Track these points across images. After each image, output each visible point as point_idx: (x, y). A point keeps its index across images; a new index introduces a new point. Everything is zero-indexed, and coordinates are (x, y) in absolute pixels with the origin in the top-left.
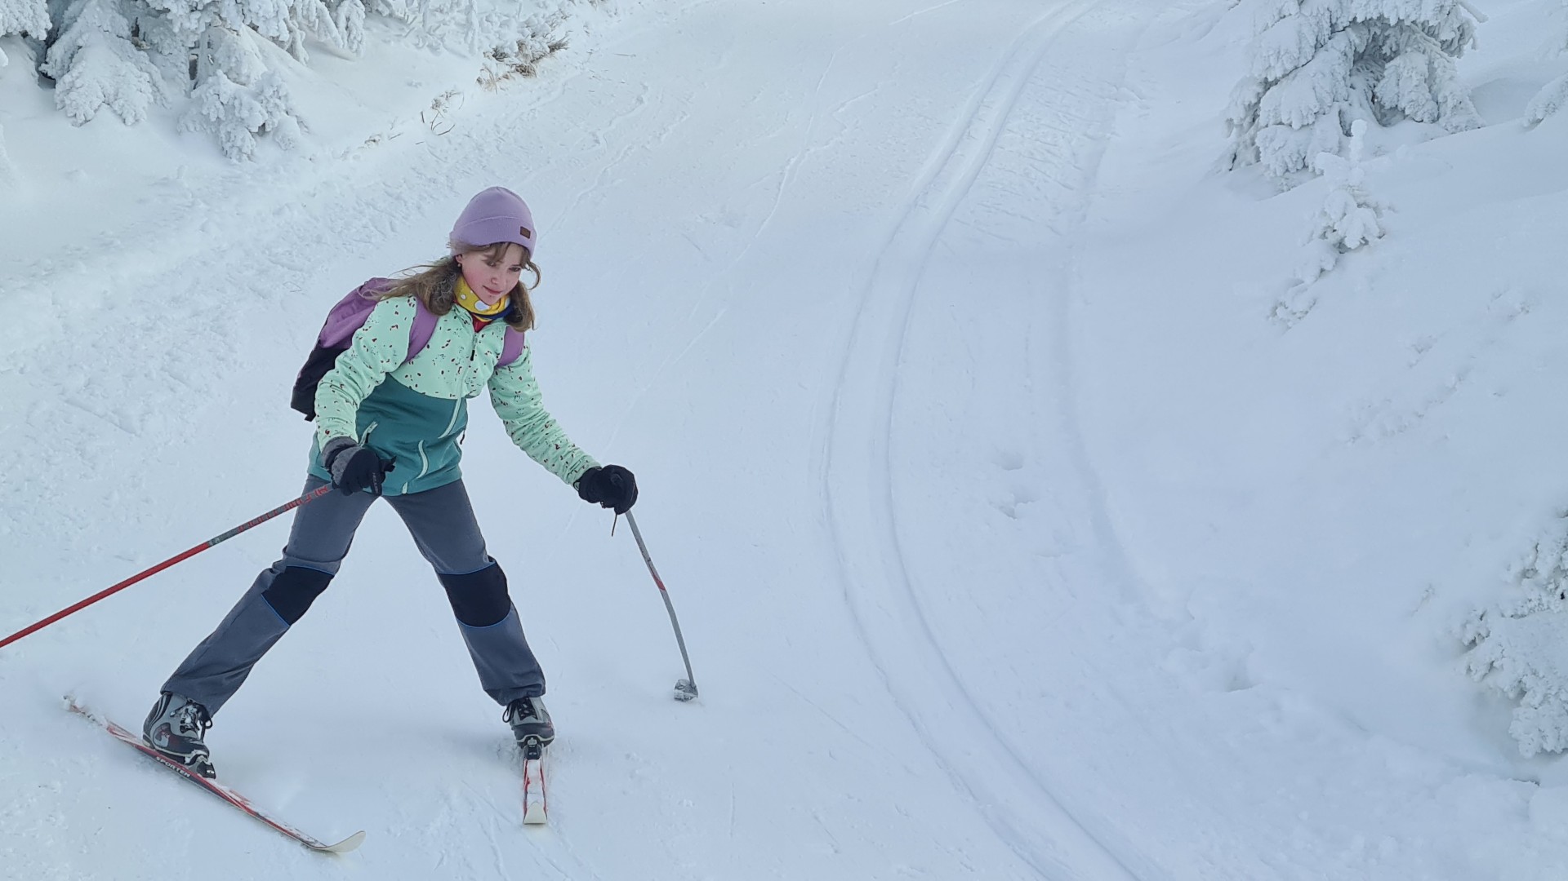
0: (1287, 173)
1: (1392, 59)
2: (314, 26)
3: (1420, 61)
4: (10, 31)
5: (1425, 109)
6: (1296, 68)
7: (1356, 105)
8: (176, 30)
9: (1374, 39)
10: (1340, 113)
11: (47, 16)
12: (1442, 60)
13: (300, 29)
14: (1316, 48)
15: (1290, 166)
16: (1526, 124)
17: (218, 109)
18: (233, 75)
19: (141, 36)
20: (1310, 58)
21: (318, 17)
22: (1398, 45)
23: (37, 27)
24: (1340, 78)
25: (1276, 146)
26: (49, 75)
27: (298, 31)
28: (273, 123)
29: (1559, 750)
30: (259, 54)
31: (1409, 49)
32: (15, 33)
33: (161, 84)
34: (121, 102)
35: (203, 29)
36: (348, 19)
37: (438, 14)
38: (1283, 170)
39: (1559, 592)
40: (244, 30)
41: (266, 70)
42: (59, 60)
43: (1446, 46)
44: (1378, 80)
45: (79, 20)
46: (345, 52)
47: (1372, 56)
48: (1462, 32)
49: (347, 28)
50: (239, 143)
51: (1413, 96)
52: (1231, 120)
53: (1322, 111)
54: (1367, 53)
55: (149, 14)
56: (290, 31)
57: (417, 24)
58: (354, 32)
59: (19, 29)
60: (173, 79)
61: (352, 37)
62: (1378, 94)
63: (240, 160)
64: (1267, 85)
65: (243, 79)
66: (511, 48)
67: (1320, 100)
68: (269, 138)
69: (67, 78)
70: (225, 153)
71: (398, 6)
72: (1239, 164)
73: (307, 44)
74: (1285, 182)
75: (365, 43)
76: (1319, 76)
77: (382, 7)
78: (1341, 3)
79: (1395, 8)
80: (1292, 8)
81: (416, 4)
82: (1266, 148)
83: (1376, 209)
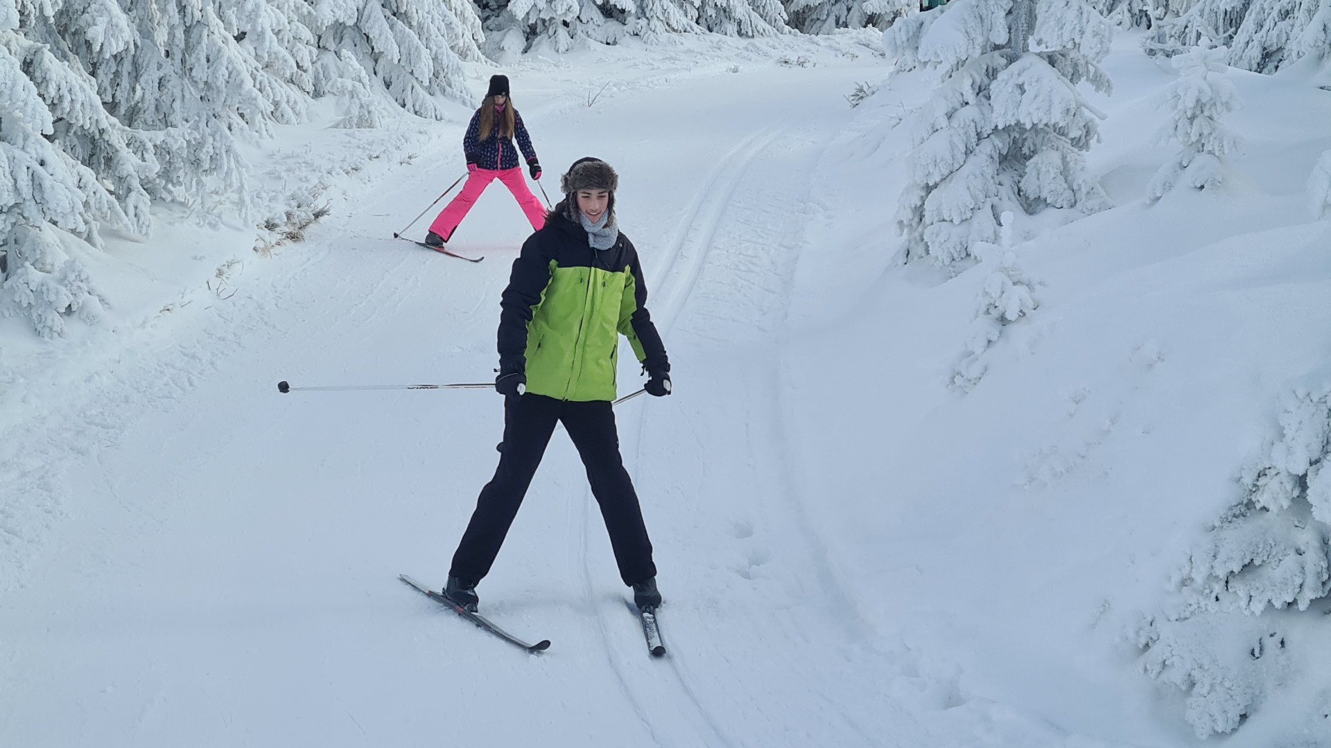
0: (953, 262)
1: (1031, 157)
2: (106, 216)
3: (1055, 157)
5: (1063, 197)
6: (951, 172)
7: (1005, 199)
9: (1015, 141)
10: (992, 206)
12: (1073, 154)
13: (95, 220)
14: (966, 154)
15: (955, 255)
16: (1148, 202)
17: (28, 296)
18: (39, 264)
20: (962, 163)
21: (110, 208)
22: (1035, 145)
24: (989, 177)
25: (942, 240)
27: (93, 222)
28: (78, 303)
29: (1228, 731)
30: (60, 245)
35: (10, 228)
36: (136, 208)
37: (214, 195)
38: (950, 260)
39: (1214, 595)
40: (46, 225)
41: (68, 258)
43: (1076, 142)
44: (1021, 176)
46: (136, 235)
47: (1014, 156)
48: (1088, 130)
49: (136, 215)
50: (49, 323)
51: (1052, 187)
52: (902, 221)
53: (977, 207)
54: (1010, 153)
56: (86, 222)
57: (197, 206)
58: (142, 218)
61: (141, 222)
62: (1023, 188)
63: (51, 338)
64: (929, 189)
65: (48, 268)
66: (280, 218)
67: (974, 197)
68: (75, 316)
70: (38, 333)
71: (179, 192)
72: (913, 258)
73: (102, 232)
74: (952, 270)
75: (152, 227)
76: (972, 177)
77: (165, 195)
78: (983, 114)
79: (1029, 114)
80: (943, 122)
81: (194, 189)
82: (933, 242)
83: (1029, 286)
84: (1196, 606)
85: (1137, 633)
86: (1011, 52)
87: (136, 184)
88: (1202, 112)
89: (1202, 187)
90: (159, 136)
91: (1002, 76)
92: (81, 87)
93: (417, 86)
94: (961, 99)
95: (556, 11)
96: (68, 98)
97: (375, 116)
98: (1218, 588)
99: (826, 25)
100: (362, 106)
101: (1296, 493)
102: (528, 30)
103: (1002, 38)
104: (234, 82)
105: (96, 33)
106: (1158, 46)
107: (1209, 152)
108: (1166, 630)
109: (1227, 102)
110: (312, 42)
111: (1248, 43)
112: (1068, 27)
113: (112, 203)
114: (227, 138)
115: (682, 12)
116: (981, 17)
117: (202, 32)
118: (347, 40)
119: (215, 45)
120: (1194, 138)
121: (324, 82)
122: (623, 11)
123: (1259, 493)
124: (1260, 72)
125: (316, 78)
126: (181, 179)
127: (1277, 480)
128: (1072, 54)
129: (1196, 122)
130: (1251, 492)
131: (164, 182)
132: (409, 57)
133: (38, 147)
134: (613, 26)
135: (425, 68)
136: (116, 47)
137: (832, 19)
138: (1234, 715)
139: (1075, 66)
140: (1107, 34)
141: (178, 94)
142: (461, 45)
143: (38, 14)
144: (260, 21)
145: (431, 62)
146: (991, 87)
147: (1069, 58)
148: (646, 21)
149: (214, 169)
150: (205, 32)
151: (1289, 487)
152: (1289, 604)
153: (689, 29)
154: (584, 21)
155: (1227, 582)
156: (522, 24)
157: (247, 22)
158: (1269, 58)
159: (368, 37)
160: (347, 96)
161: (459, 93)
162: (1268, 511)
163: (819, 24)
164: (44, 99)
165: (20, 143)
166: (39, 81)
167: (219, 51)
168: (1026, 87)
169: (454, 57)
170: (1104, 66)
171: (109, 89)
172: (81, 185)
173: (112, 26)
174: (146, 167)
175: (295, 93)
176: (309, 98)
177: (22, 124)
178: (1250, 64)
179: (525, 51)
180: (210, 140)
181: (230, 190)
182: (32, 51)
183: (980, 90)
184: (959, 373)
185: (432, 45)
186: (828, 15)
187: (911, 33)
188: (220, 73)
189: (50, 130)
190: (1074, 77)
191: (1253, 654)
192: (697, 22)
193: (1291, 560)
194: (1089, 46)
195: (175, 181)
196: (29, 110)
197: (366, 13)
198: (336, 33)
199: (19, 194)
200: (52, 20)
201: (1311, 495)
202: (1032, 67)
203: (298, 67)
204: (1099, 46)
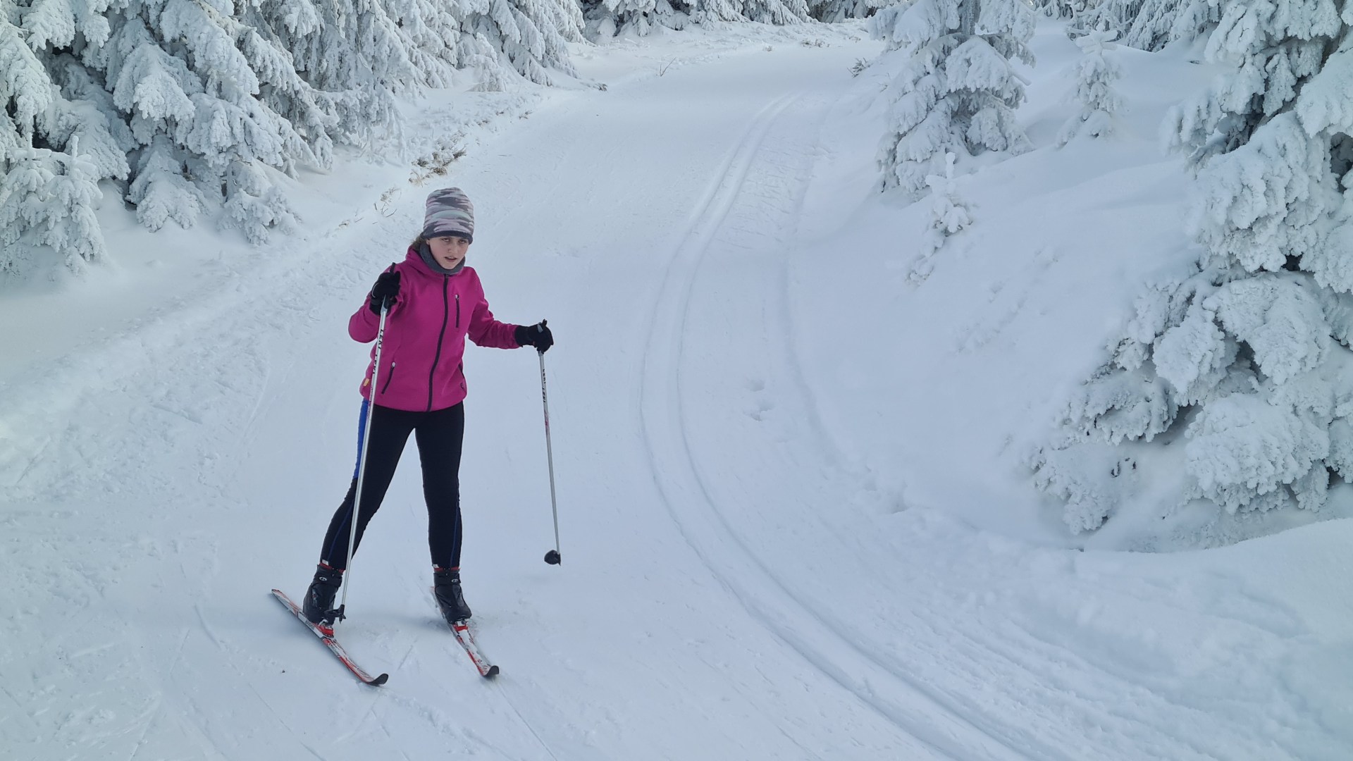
0: (917, 191)
1: (975, 113)
2: (300, 155)
3: (992, 114)
4: (104, 176)
5: (998, 142)
6: (916, 124)
7: (955, 143)
8: (210, 165)
9: (963, 101)
10: (947, 149)
11: (127, 164)
12: (1006, 111)
13: (292, 158)
14: (927, 111)
15: (918, 186)
16: (1057, 146)
17: (242, 213)
18: (250, 190)
19: (189, 171)
20: (924, 118)
21: (302, 149)
22: (978, 104)
23: (121, 172)
24: (944, 128)
25: (909, 175)
26: (132, 202)
27: (290, 159)
28: (278, 219)
29: (1094, 528)
30: (265, 176)
31: (985, 106)
32: (107, 178)
33: (205, 201)
34: (180, 214)
35: (228, 163)
36: (322, 149)
37: (380, 141)
38: (913, 189)
39: (1086, 431)
40: (254, 161)
41: (271, 185)
42: (137, 192)
43: (1008, 102)
44: (968, 128)
45: (148, 165)
46: (322, 169)
47: (963, 113)
48: (1017, 93)
49: (322, 155)
50: (257, 234)
51: (990, 135)
52: (880, 161)
53: (934, 150)
54: (960, 110)
55: (193, 157)
56: (285, 160)
57: (368, 148)
58: (326, 158)
59: (110, 175)
60: (212, 197)
61: (326, 160)
62: (969, 136)
63: (259, 244)
64: (900, 137)
65: (257, 193)
67: (932, 142)
68: (277, 229)
69: (144, 203)
70: (249, 241)
71: (354, 138)
72: (887, 188)
73: (298, 167)
74: (916, 196)
75: (333, 163)
76: (931, 128)
77: (344, 140)
78: (940, 81)
79: (973, 81)
80: (910, 87)
81: (365, 136)
82: (903, 176)
83: (966, 207)
84: (1072, 439)
85: (1031, 458)
86: (961, 35)
87: (322, 131)
88: (1098, 79)
89: (1097, 135)
90: (339, 96)
91: (954, 53)
92: (280, 59)
93: (533, 60)
94: (924, 70)
95: (638, 5)
96: (270, 67)
97: (502, 82)
98: (1089, 426)
99: (838, 17)
100: (492, 75)
101: (1146, 357)
102: (618, 19)
103: (954, 24)
104: (394, 56)
105: (292, 19)
106: (1076, 31)
107: (1103, 109)
108: (1050, 456)
109: (1116, 73)
110: (456, 27)
111: (1142, 29)
112: (1003, 17)
113: (304, 145)
114: (389, 97)
115: (731, 6)
116: (939, 9)
117: (370, 18)
118: (482, 26)
119: (379, 28)
120: (1091, 99)
121: (464, 57)
122: (687, 5)
123: (1120, 357)
124: (1150, 51)
125: (459, 54)
126: (355, 128)
127: (1132, 347)
128: (1006, 37)
129: (1093, 87)
130: (1114, 356)
131: (343, 130)
132: (527, 39)
133: (249, 103)
134: (680, 16)
135: (539, 47)
136: (306, 30)
137: (842, 12)
138: (1098, 517)
139: (1009, 45)
140: (1032, 21)
141: (353, 65)
142: (568, 30)
143: (248, 5)
144: (412, 10)
145: (544, 43)
146: (946, 61)
147: (1004, 39)
148: (705, 12)
149: (380, 121)
150: (373, 19)
151: (1141, 352)
152: (1140, 437)
153: (736, 18)
154: (659, 12)
155: (1095, 422)
156: (613, 15)
157: (403, 12)
158: (1157, 40)
159: (497, 24)
160: (481, 67)
161: (564, 66)
162: (1126, 370)
163: (832, 15)
164: (253, 68)
165: (235, 100)
166: (249, 54)
167: (383, 33)
168: (972, 61)
169: (562, 39)
170: (1031, 46)
171: (302, 61)
172: (281, 132)
173: (303, 14)
174: (329, 119)
175: (443, 65)
176: (454, 69)
177: (237, 86)
178: (1144, 46)
179: (615, 35)
180: (377, 99)
181: (391, 137)
182: (245, 32)
183: (938, 64)
184: (914, 271)
185: (545, 30)
186: (839, 8)
187: (888, 21)
188: (384, 49)
189: (257, 92)
190: (1008, 54)
191: (1113, 473)
192: (742, 14)
193: (1141, 405)
194: (1018, 30)
195: (351, 130)
196: (241, 76)
197: (496, 5)
198: (473, 21)
199: (235, 138)
200: (259, 9)
201: (1156, 358)
202: (977, 46)
203: (446, 45)
204: (1026, 30)
